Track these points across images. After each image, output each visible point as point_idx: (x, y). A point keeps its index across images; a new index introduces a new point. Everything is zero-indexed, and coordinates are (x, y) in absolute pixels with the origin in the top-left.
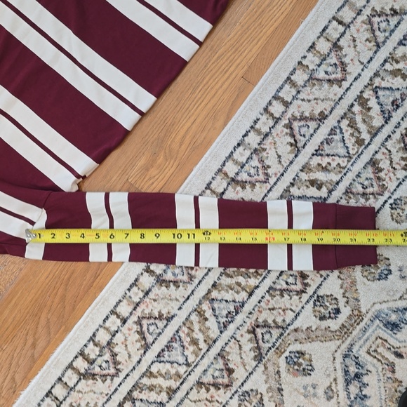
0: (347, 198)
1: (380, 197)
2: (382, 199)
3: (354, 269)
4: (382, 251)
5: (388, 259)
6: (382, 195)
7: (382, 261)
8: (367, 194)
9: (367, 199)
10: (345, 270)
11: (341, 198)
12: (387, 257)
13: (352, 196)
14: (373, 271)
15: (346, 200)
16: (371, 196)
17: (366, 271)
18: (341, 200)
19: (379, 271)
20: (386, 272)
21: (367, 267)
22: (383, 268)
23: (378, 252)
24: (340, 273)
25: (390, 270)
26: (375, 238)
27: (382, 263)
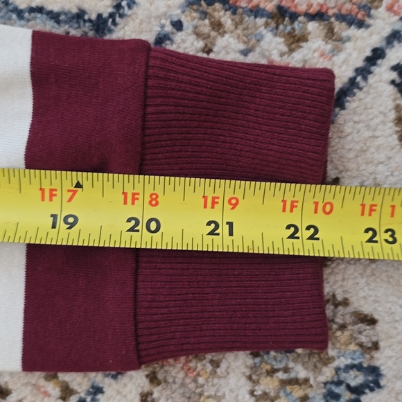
0: (205, 26)
1: (353, 31)
2: (359, 44)
3: (216, 364)
4: (349, 284)
5: (372, 321)
6: (361, 24)
7: (343, 327)
8: (294, 17)
9: (296, 40)
10: (175, 371)
11: (178, 25)
12: (367, 309)
13: (227, 19)
14: (301, 372)
15: (198, 35)
16: (312, 26)
17: (272, 372)
18: (179, 37)
19: (328, 373)
20: (355, 379)
21: (274, 358)
22: (343, 362)
23: (327, 289)
24: (153, 379)
25: (374, 371)
26: (319, 220)
27: (343, 336)
